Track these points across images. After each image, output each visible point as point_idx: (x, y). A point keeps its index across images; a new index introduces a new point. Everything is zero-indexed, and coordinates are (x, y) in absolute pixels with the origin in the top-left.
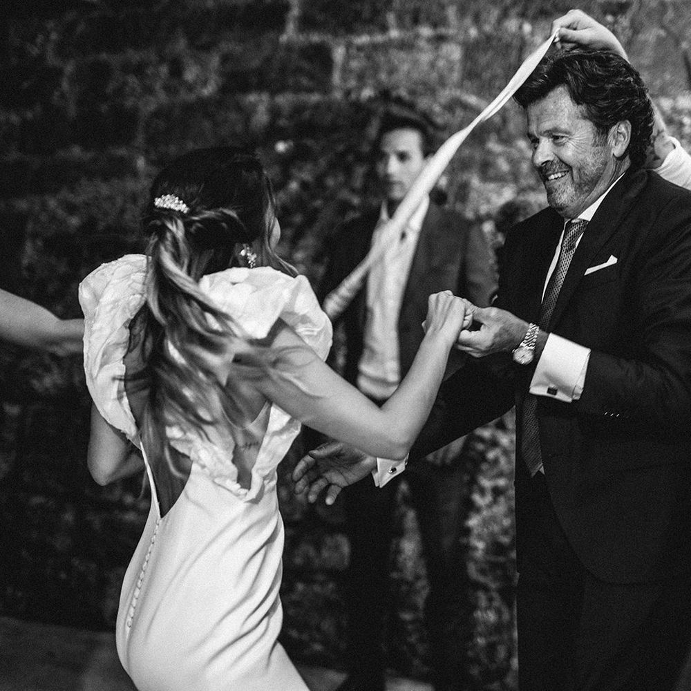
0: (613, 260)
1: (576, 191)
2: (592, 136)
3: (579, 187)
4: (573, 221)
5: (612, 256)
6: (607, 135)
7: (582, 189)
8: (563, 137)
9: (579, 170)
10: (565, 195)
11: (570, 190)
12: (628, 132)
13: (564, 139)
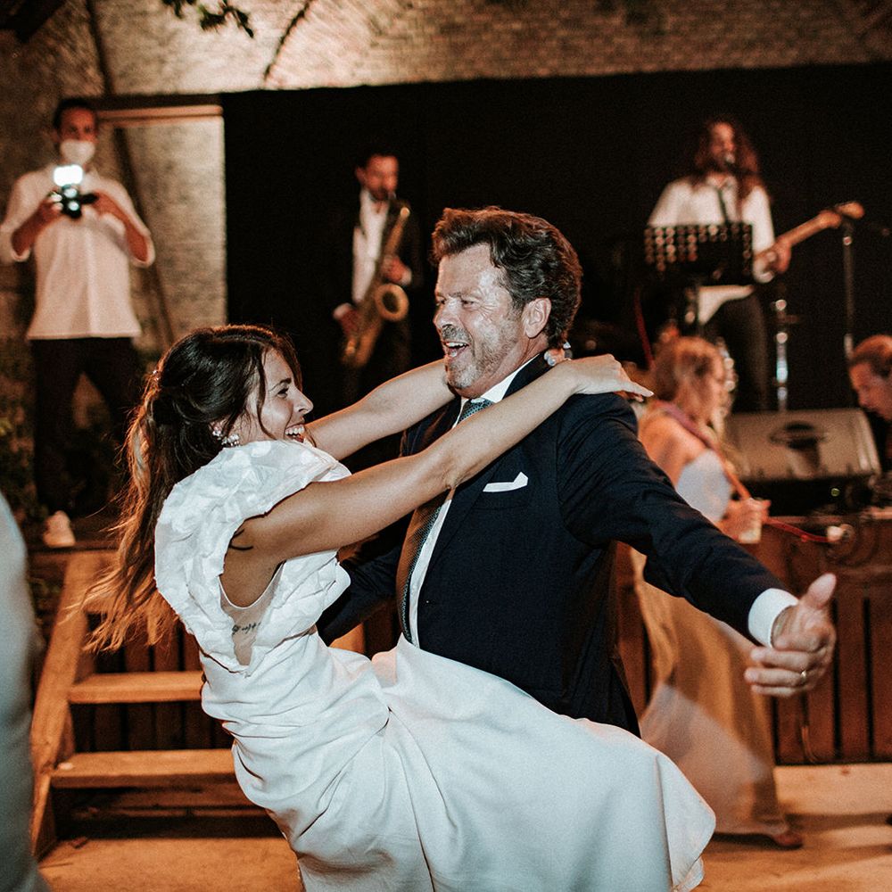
0: (521, 481)
1: (477, 369)
2: (506, 307)
3: (482, 364)
4: (474, 401)
5: (521, 473)
6: (522, 310)
7: (484, 367)
8: (472, 303)
9: (483, 344)
10: (466, 374)
11: (472, 368)
12: (545, 313)
13: (474, 305)
